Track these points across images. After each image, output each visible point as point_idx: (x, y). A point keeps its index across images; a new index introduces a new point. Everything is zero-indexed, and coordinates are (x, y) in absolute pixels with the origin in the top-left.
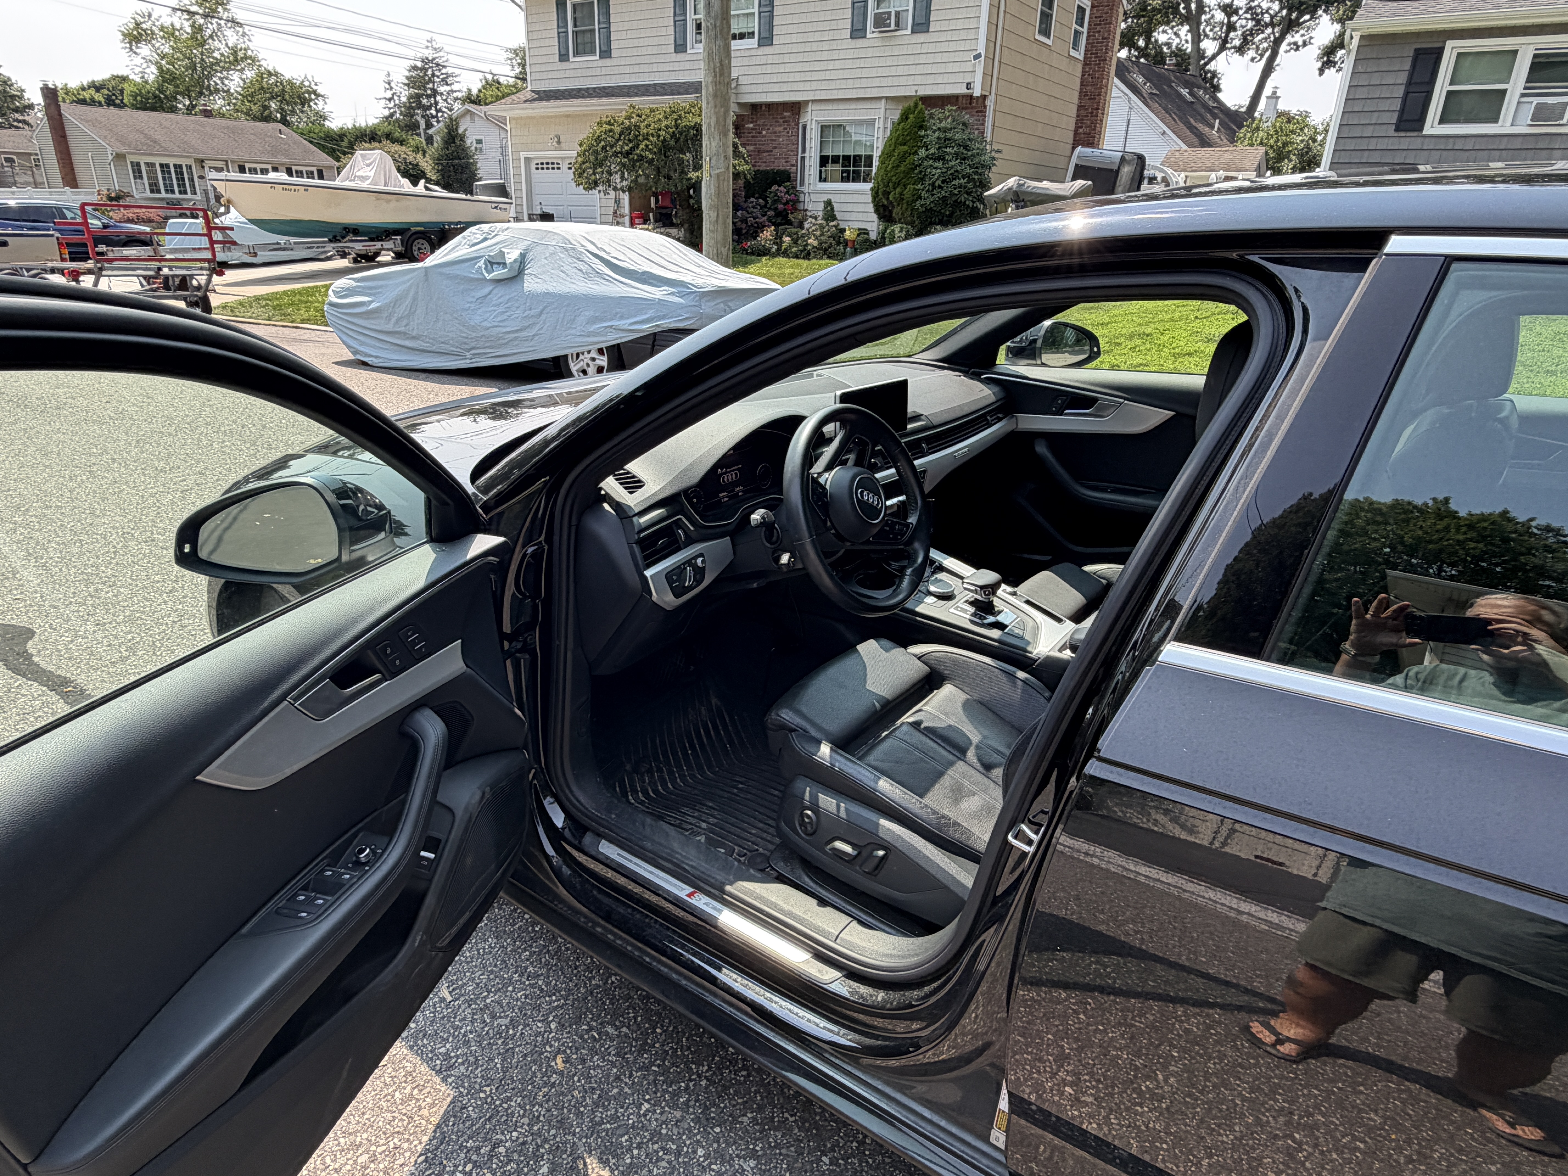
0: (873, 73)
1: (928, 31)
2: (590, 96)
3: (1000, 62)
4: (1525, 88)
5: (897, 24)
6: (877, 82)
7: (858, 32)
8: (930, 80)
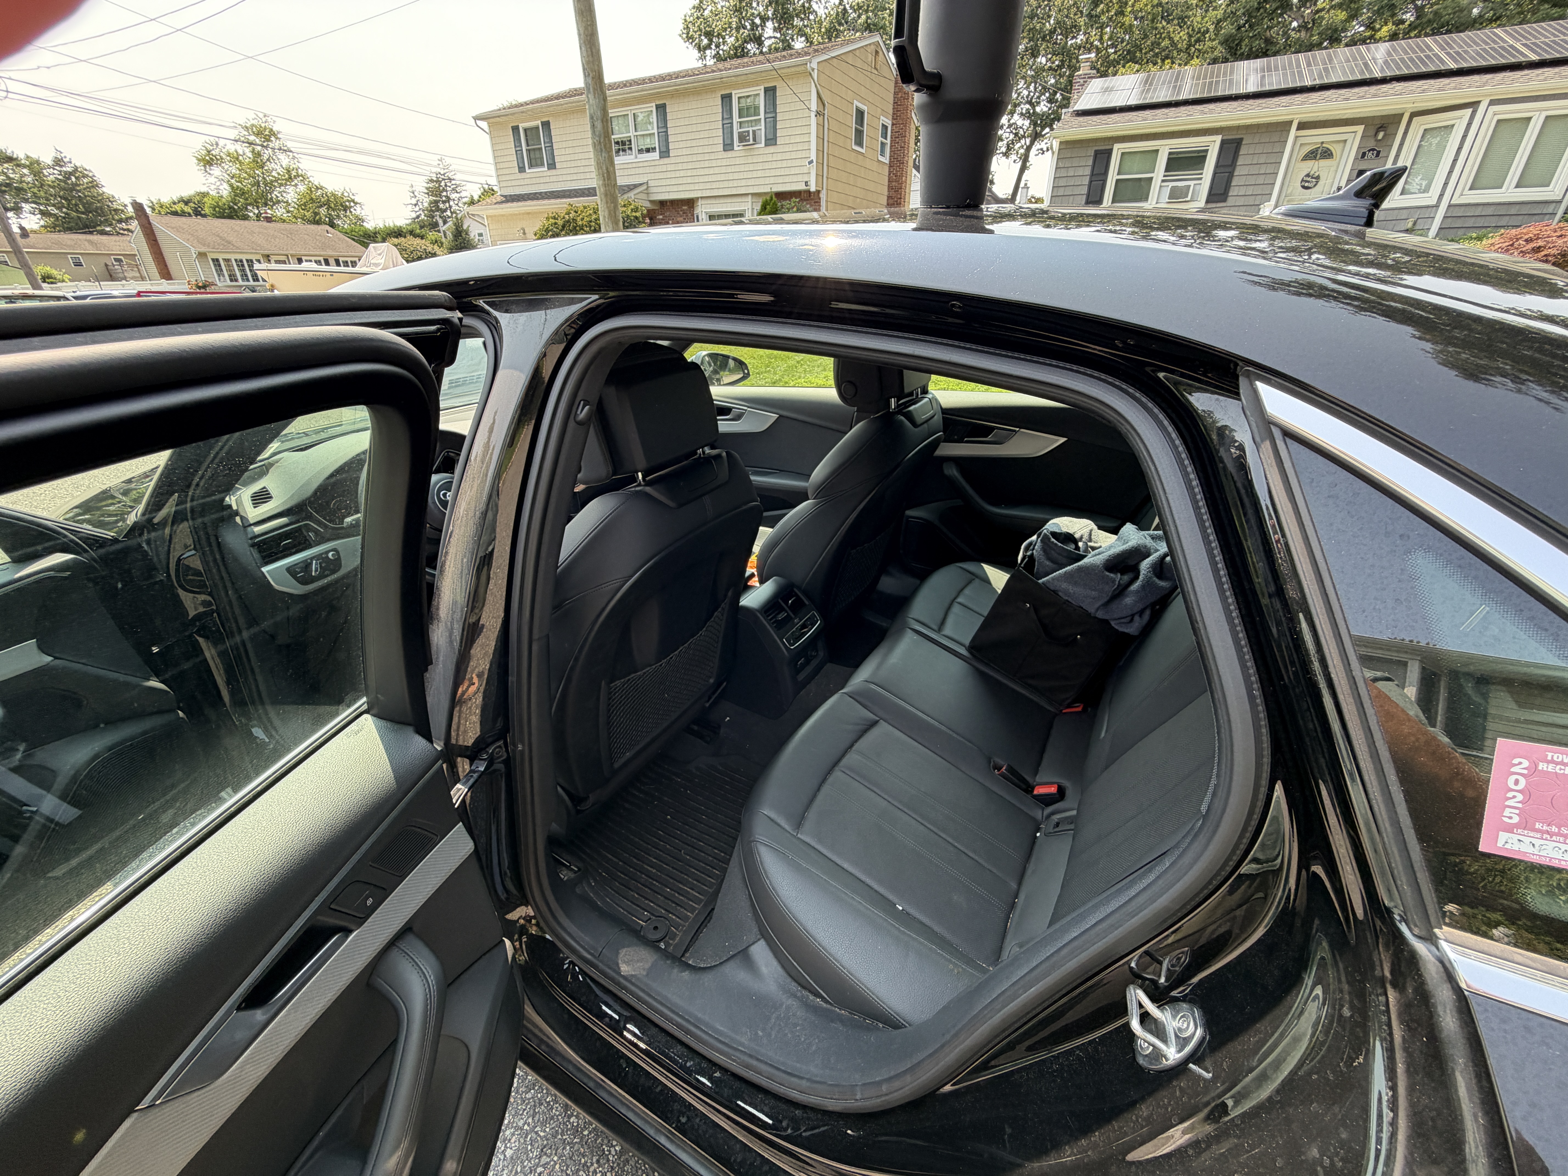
0: (741, 176)
1: (776, 144)
2: (543, 198)
3: (828, 166)
4: (1165, 176)
5: (754, 140)
6: (743, 183)
7: (728, 146)
8: (780, 180)
